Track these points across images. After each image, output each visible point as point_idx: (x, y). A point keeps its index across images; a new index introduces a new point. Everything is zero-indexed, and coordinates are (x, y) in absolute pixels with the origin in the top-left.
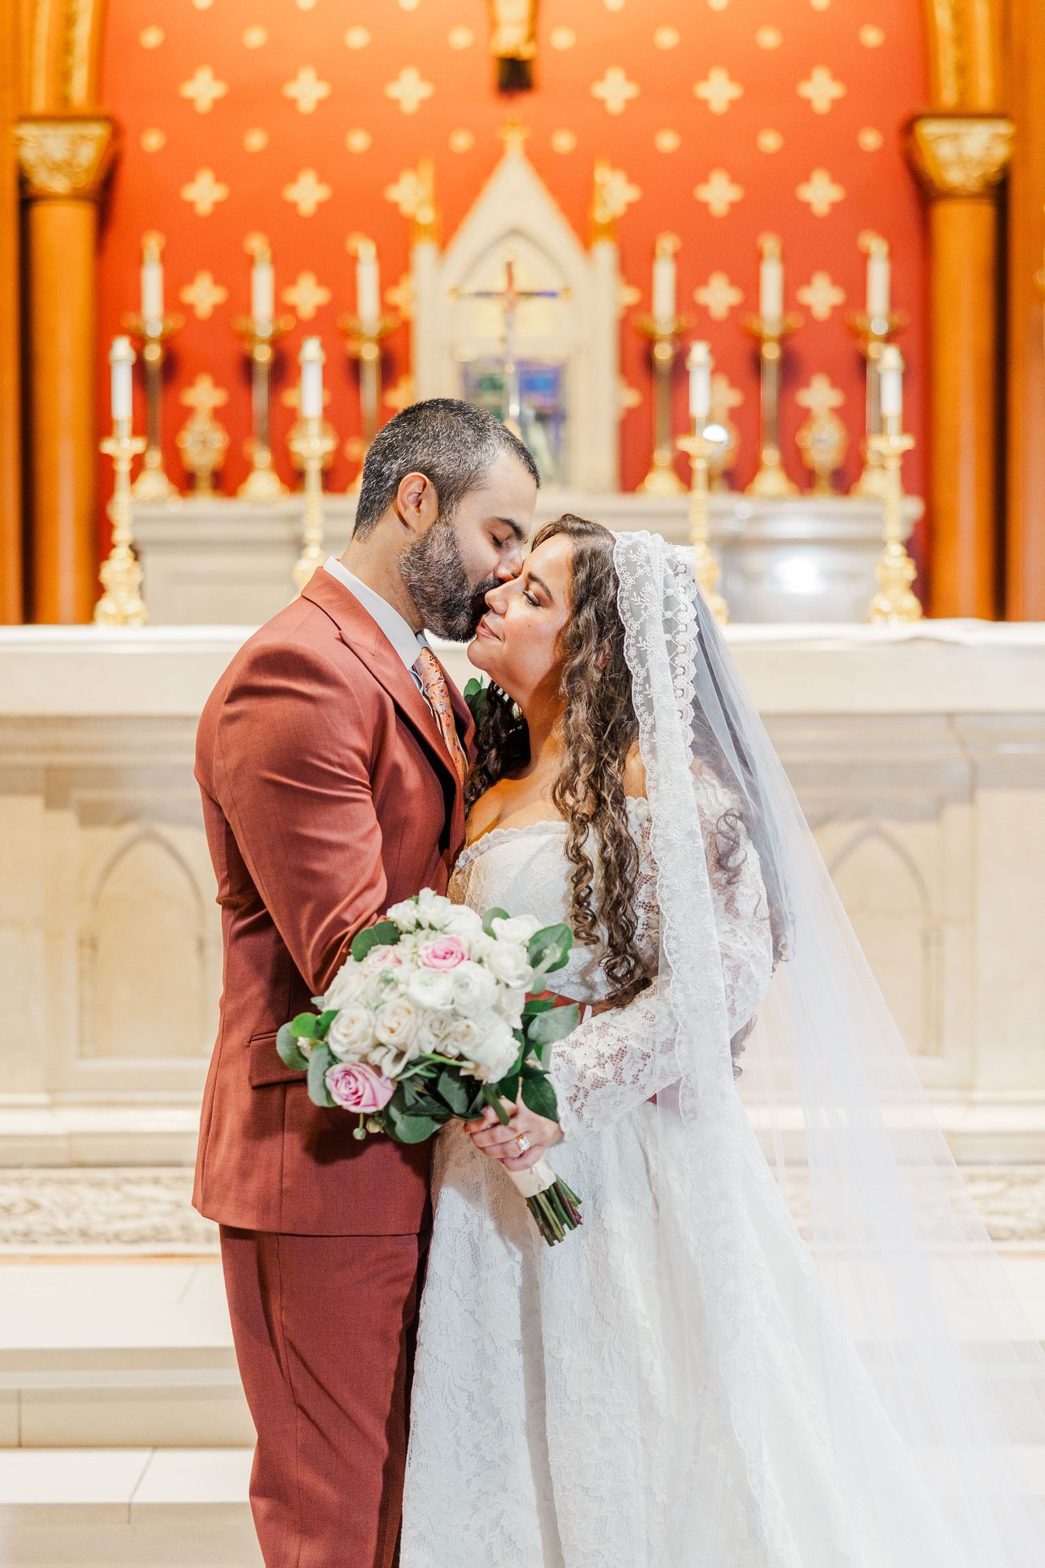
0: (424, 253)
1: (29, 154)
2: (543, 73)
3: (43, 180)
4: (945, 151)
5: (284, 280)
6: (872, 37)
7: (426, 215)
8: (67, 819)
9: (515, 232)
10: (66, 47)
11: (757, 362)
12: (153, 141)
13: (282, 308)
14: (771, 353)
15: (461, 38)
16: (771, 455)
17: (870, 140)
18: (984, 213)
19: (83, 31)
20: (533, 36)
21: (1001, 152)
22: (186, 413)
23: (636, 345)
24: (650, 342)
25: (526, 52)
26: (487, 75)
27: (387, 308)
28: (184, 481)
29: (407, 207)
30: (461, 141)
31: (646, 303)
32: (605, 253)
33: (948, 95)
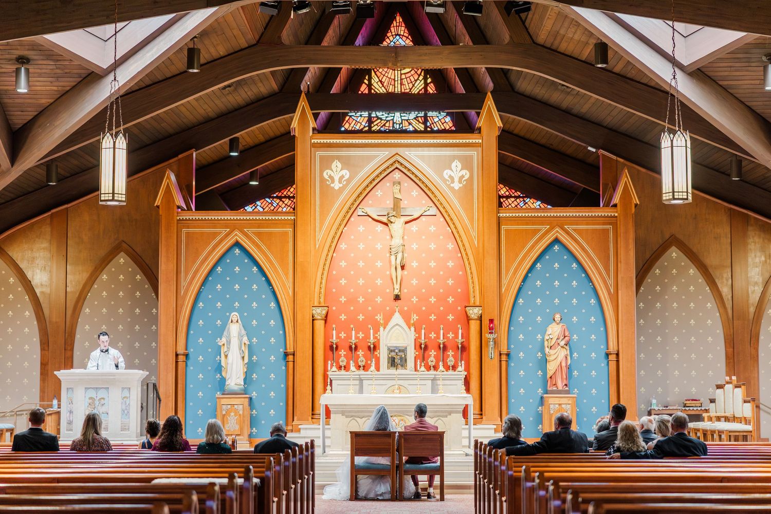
0: (382, 329)
1: (314, 312)
2: (402, 297)
3: (316, 316)
4: (471, 312)
5: (357, 333)
6: (459, 290)
7: (382, 322)
8: (345, 417)
9: (397, 324)
10: (320, 293)
11: (440, 348)
12: (334, 308)
13: (357, 338)
14: (442, 346)
15: (388, 291)
16: (441, 363)
17: (459, 308)
18: (478, 322)
19: (323, 291)
20: (400, 291)
21: (480, 312)
22: (340, 356)
23: (418, 345)
24: (421, 344)
25: (399, 294)
26: (393, 298)
27: (375, 338)
28: (340, 368)
29: (379, 320)
30: (388, 308)
31: (420, 337)
32: (413, 329)
33: (472, 303)
